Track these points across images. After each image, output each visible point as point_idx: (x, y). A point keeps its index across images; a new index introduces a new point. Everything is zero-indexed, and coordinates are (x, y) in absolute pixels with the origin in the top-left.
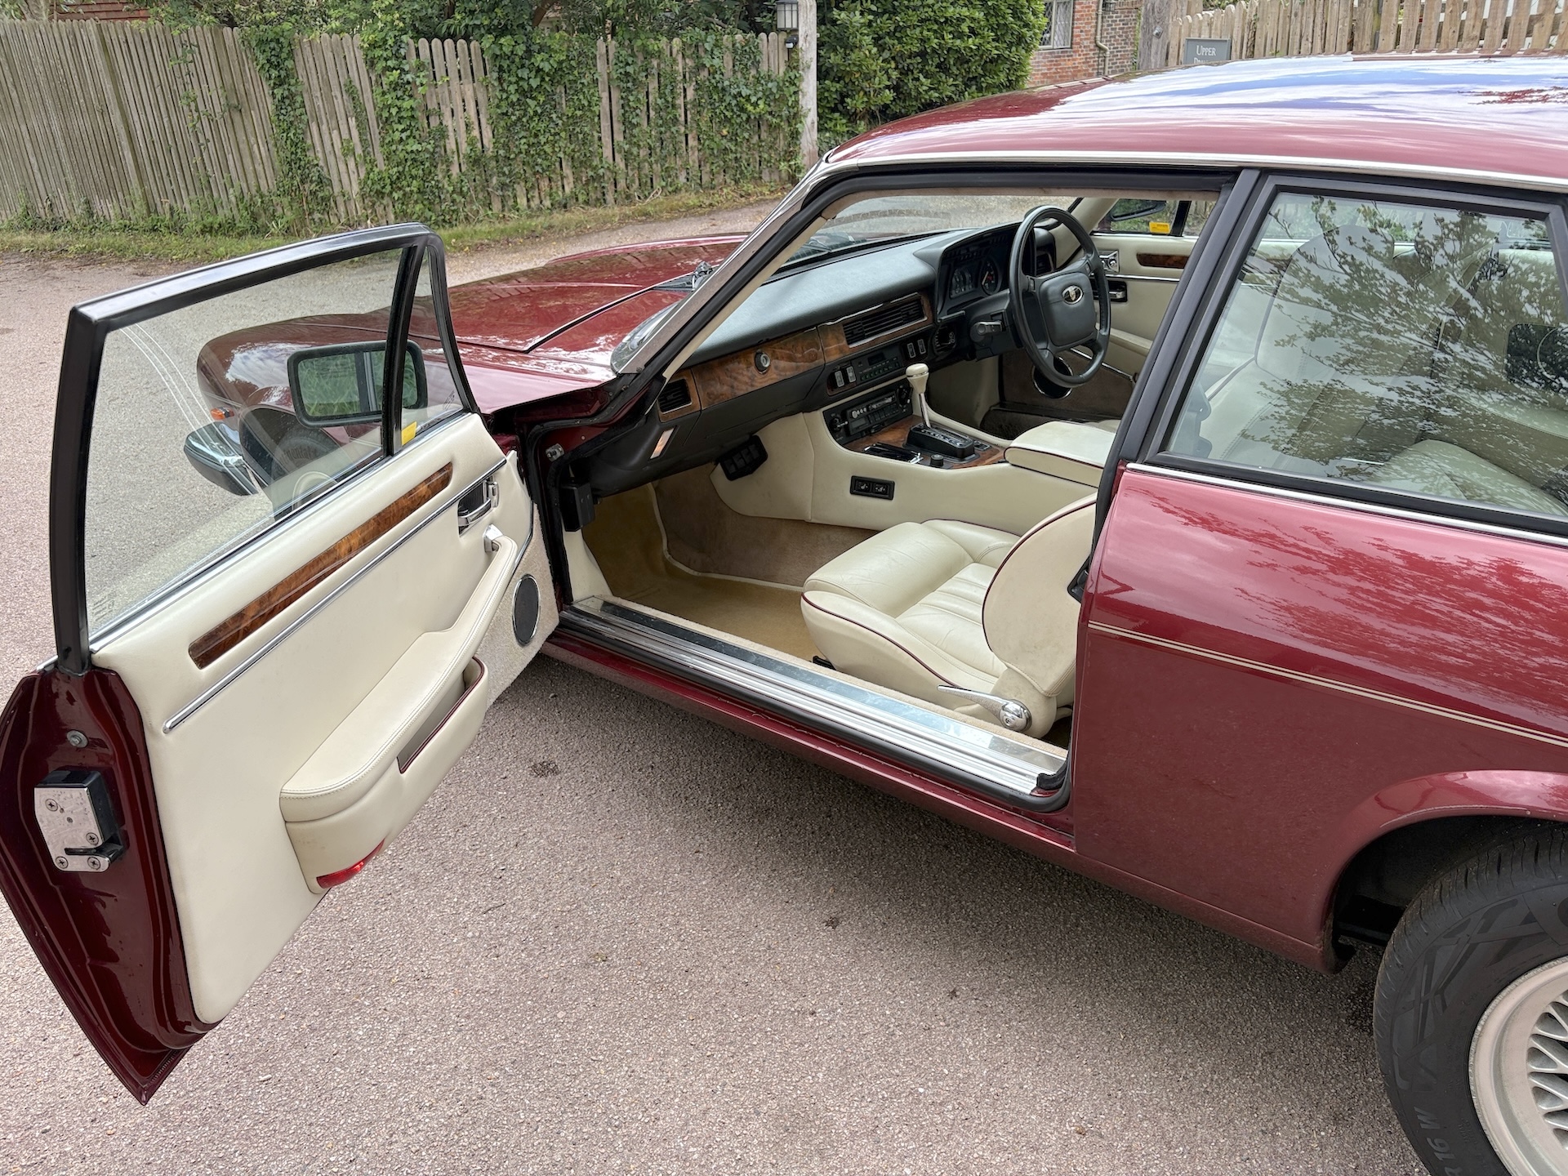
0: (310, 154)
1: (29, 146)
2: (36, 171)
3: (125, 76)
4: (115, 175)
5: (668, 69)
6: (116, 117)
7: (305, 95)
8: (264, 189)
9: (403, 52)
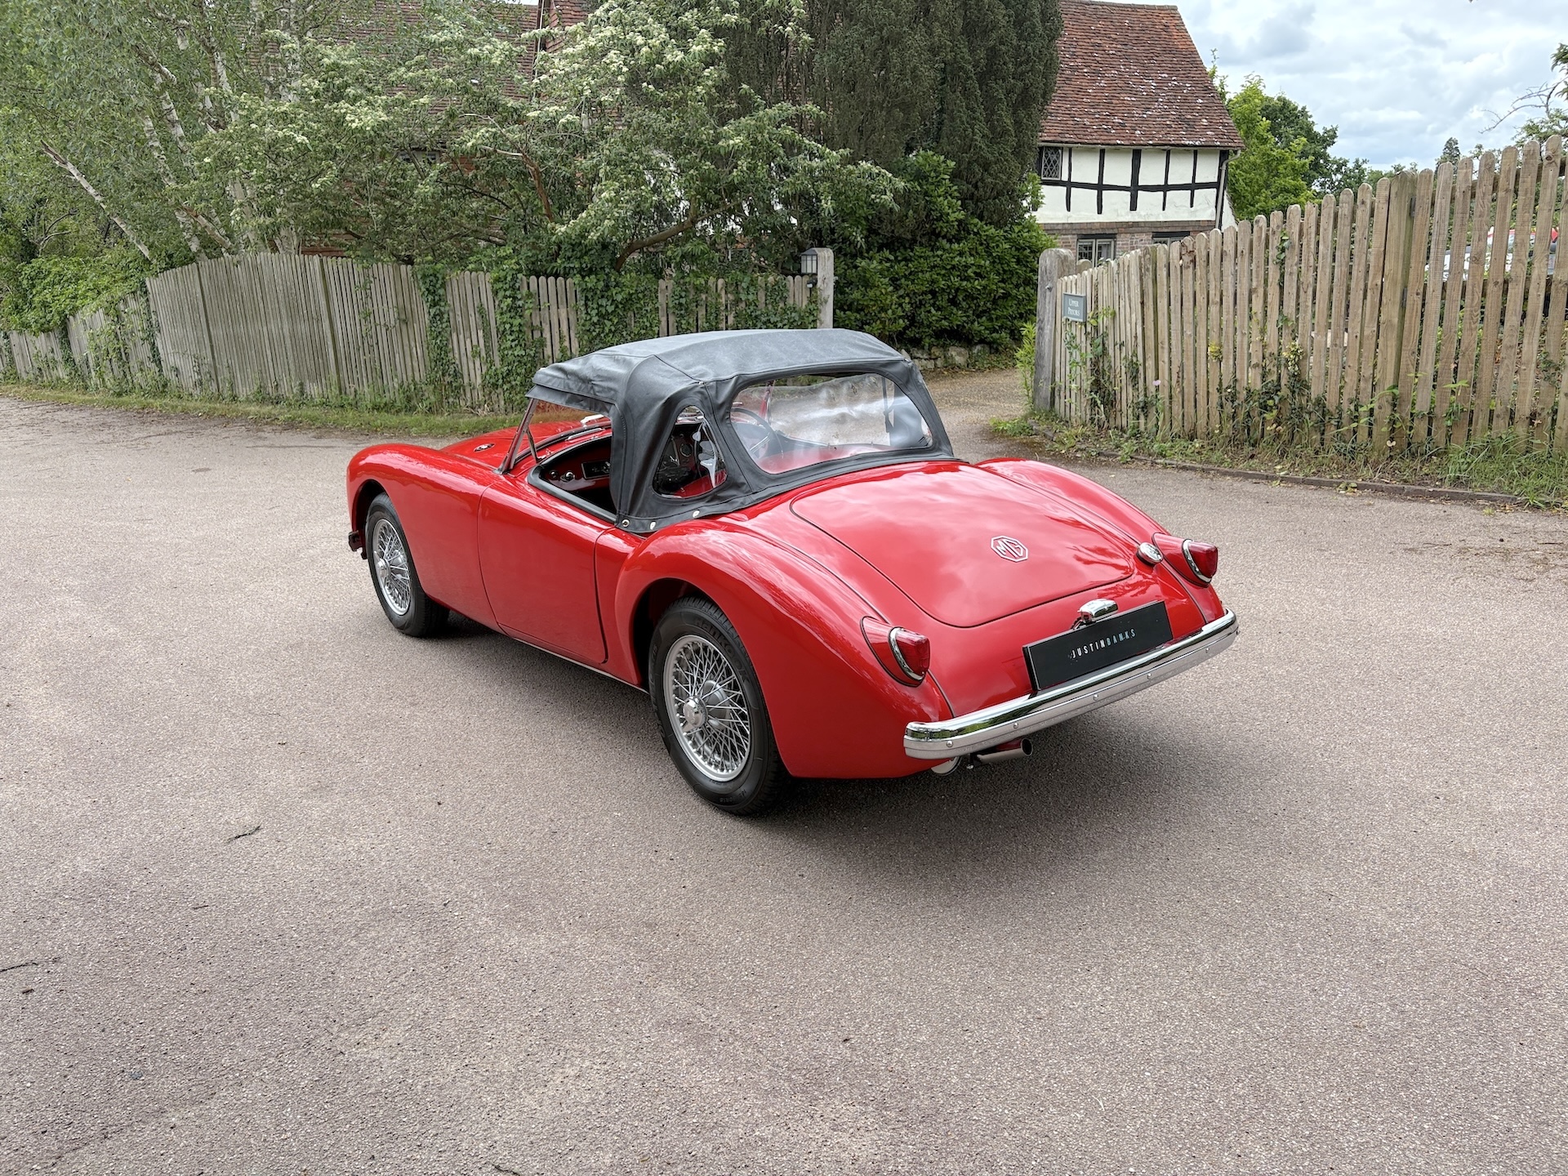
0: (450, 355)
1: (267, 342)
2: (270, 360)
3: (335, 296)
4: (321, 366)
5: (714, 301)
6: (326, 324)
7: (451, 314)
8: (417, 379)
9: (517, 285)
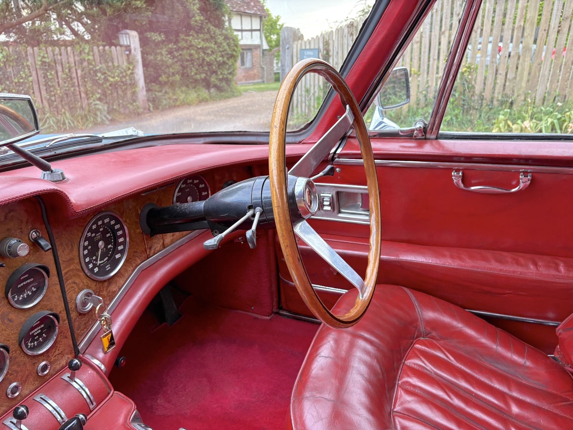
5: (66, 61)
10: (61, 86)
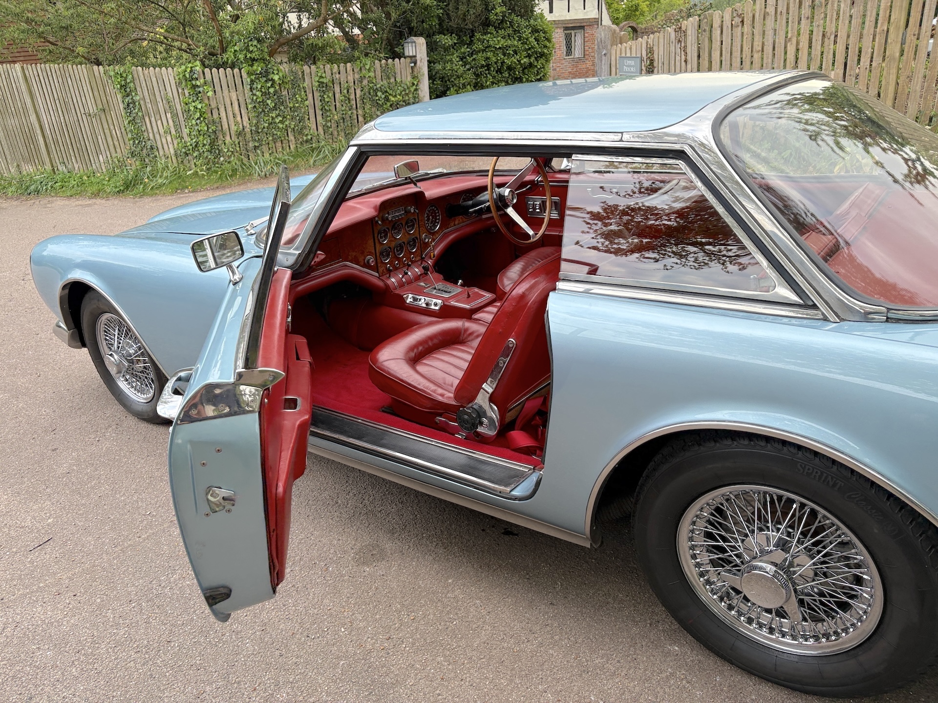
0: (145, 134)
3: (38, 95)
4: (33, 150)
5: (345, 80)
6: (33, 118)
7: (142, 102)
8: (119, 154)
9: (195, 76)
10: (337, 110)
